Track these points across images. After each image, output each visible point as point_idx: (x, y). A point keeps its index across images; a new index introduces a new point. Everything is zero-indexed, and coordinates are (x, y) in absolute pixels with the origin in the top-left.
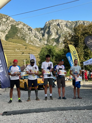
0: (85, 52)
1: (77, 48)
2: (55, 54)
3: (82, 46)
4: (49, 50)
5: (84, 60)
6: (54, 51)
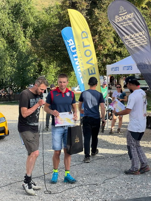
1: (96, 11)
2: (32, 20)
4: (16, 6)
5: (115, 48)
6: (29, 9)
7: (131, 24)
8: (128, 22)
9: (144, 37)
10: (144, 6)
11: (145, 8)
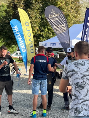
0: (42, 19)
3: (37, 8)
7: (58, 19)
8: (56, 18)
9: (65, 27)
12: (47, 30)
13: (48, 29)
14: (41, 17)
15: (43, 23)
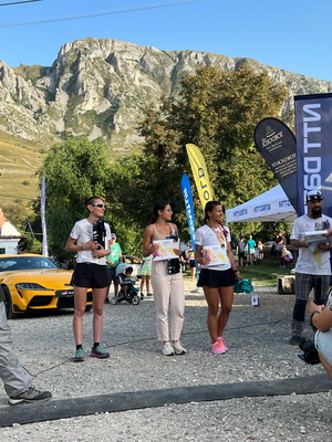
0: (221, 172)
2: (103, 174)
3: (209, 150)
6: (100, 160)
10: (252, 148)
11: (253, 152)
12: (232, 196)
13: (237, 195)
14: (219, 168)
15: (224, 181)
